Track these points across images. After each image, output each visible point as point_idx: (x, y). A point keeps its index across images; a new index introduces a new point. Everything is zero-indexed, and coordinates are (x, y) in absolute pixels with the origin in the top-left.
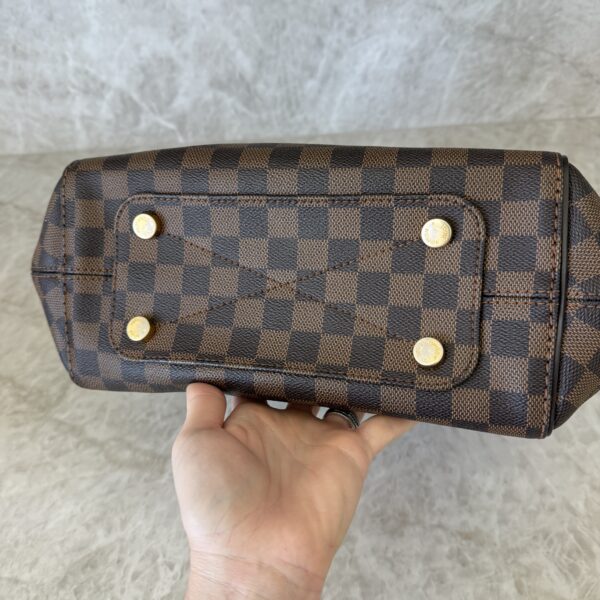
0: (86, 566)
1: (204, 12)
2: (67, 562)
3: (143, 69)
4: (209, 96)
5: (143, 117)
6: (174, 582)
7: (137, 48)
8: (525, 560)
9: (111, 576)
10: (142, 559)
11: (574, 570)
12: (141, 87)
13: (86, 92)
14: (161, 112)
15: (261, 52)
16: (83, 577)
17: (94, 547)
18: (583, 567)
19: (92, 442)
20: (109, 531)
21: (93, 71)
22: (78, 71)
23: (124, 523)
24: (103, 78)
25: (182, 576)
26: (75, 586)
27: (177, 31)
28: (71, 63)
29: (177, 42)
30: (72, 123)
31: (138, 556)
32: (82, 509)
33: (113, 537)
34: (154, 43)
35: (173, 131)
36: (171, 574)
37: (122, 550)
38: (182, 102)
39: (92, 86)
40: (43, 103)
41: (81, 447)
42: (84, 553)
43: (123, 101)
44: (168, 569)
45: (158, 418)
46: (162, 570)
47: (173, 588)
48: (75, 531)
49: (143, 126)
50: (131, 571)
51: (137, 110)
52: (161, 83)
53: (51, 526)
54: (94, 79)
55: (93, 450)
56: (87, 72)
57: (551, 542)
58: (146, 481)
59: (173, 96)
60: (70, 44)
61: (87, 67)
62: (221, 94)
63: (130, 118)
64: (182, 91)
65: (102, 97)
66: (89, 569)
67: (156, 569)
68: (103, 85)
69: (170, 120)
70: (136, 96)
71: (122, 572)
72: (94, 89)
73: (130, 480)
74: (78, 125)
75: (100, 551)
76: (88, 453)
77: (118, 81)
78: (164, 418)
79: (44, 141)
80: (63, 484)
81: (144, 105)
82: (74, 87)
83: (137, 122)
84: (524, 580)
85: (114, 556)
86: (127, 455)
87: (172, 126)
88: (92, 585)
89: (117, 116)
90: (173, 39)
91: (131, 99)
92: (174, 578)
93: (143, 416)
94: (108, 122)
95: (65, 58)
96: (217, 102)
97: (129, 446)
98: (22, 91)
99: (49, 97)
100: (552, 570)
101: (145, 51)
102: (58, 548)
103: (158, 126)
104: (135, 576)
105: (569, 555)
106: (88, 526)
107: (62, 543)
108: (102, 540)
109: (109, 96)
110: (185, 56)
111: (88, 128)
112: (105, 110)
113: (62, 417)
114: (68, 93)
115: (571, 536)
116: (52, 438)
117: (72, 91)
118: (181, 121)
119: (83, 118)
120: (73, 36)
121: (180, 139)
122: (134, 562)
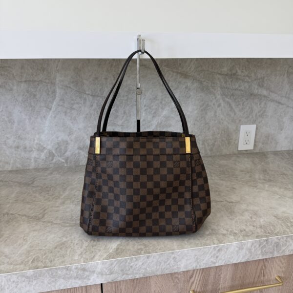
0: (62, 244)
1: (79, 129)
2: (56, 244)
3: (58, 144)
4: (77, 152)
5: (55, 158)
7: (57, 138)
9: (70, 245)
12: (57, 149)
13: (38, 150)
14: (61, 156)
16: (61, 246)
17: (63, 241)
19: (56, 224)
21: (42, 144)
22: (37, 144)
23: (70, 236)
24: (45, 146)
26: (60, 248)
27: (70, 133)
28: (36, 141)
29: (70, 136)
30: (31, 160)
32: (57, 235)
33: (68, 239)
34: (63, 136)
35: (64, 162)
37: (72, 241)
38: (68, 154)
39: (41, 148)
40: (23, 154)
41: (53, 225)
43: (50, 153)
46: (84, 242)
49: (54, 161)
50: (76, 243)
51: (53, 156)
52: (63, 148)
54: (42, 146)
56: (40, 144)
59: (65, 152)
60: (37, 136)
61: (41, 143)
62: (81, 151)
63: (51, 158)
64: (69, 150)
65: (43, 152)
68: (44, 148)
69: (63, 159)
70: (54, 152)
71: (73, 244)
72: (41, 149)
73: (70, 229)
74: (33, 160)
76: (55, 226)
77: (49, 147)
79: (19, 166)
80: (49, 232)
81: (56, 155)
82: (34, 148)
83: (52, 160)
85: (70, 242)
86: (68, 225)
87: (63, 161)
89: (46, 157)
90: (68, 136)
91: (52, 152)
93: (70, 217)
94: (43, 160)
95: (34, 140)
96: (79, 153)
97: (68, 223)
98: (17, 149)
99: (25, 152)
101: (60, 139)
103: (59, 161)
104: (77, 244)
106: (60, 238)
108: (65, 239)
109: (45, 151)
110: (72, 140)
111: (36, 161)
112: (43, 156)
113: (45, 220)
114: (32, 150)
117: (34, 149)
118: (67, 160)
119: (35, 158)
120: (39, 134)
121: (65, 165)
122: (76, 242)
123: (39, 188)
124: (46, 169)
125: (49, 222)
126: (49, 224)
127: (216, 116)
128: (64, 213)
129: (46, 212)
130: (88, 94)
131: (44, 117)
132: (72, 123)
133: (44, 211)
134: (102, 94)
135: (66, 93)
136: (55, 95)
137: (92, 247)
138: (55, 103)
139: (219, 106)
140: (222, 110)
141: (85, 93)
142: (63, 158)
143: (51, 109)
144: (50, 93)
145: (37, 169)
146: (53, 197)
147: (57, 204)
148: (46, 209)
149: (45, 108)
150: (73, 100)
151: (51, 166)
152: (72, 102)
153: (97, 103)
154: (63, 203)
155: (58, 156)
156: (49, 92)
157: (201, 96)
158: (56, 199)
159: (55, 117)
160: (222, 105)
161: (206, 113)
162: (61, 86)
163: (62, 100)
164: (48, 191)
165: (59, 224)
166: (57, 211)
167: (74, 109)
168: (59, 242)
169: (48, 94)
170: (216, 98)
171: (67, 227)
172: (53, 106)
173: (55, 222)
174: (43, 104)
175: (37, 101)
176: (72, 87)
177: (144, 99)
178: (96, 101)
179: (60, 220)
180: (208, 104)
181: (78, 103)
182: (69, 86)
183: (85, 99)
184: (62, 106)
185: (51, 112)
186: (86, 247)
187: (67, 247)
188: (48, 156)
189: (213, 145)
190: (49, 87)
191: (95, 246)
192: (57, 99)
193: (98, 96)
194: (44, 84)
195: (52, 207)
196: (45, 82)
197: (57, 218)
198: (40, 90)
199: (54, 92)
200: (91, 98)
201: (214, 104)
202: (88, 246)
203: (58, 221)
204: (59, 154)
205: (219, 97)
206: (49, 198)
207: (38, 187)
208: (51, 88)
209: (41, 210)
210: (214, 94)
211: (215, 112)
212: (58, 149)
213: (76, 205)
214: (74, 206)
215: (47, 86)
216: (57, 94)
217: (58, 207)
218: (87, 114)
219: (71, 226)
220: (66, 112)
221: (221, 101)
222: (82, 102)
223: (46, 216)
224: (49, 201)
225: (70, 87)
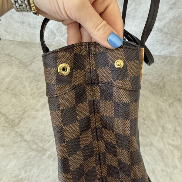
123: (33, 74)
125: (20, 135)
126: (19, 139)
128: (39, 123)
129: (25, 115)
133: (24, 113)
142: (64, 38)
146: (40, 91)
147: (38, 106)
148: (26, 111)
155: (59, 36)
165: (28, 142)
166: (34, 118)
168: (16, 177)
171: (33, 150)
173: (25, 137)
179: (32, 135)
188: (50, 35)
197: (30, 130)
204: (60, 34)
206: (35, 93)
207: (32, 71)
209: (21, 111)
212: (59, 30)
217: (37, 110)
219: (37, 151)
223: (21, 124)
224: (33, 98)
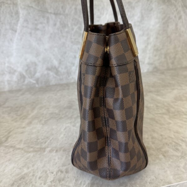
0: (21, 179)
2: (14, 179)
3: (27, 66)
4: (46, 72)
5: (26, 79)
6: (54, 177)
7: (26, 60)
8: (163, 150)
9: (31, 179)
10: (42, 173)
11: (177, 149)
12: (26, 71)
13: (10, 73)
14: (32, 77)
15: (60, 60)
16: (20, 182)
17: (23, 173)
18: (179, 148)
19: (19, 149)
20: (28, 168)
21: (12, 67)
22: (8, 67)
23: (33, 166)
24: (15, 68)
25: (57, 175)
26: (17, 185)
27: (38, 55)
28: (7, 65)
29: (37, 58)
30: (4, 82)
31: (40, 173)
32: (17, 165)
33: (30, 170)
34: (30, 58)
35: (35, 84)
36: (53, 175)
37: (34, 172)
38: (38, 75)
41: (15, 150)
42: (20, 175)
43: (21, 75)
44: (51, 174)
45: (41, 140)
46: (49, 175)
47: (54, 178)
48: (15, 171)
49: (26, 82)
50: (38, 177)
51: (24, 77)
52: (32, 69)
53: (6, 171)
54: (13, 69)
55: (19, 150)
56: (11, 67)
57: (168, 145)
58: (39, 154)
59: (35, 73)
60: (7, 59)
61: (11, 65)
62: (49, 72)
63: (22, 80)
64: (38, 71)
66: (22, 179)
67: (47, 175)
68: (15, 71)
69: (34, 80)
70: (24, 74)
71: (35, 178)
72: (12, 72)
73: (33, 155)
74: (6, 83)
75: (26, 174)
76: (17, 151)
77: (20, 69)
78: (42, 140)
80: (9, 160)
81: (27, 76)
82: (6, 71)
83: (24, 81)
84: (165, 154)
85: (31, 174)
86: (32, 149)
87: (34, 82)
88: (24, 183)
89: (18, 80)
92: (54, 175)
93: (35, 140)
94: (15, 82)
95: (5, 63)
96: (48, 74)
97: (32, 147)
100: (172, 150)
101: (28, 61)
102: (9, 176)
103: (30, 82)
104: (40, 178)
105: (174, 146)
106: (20, 169)
107: (11, 175)
108: (26, 171)
109: (16, 74)
110: (39, 62)
111: (9, 84)
112: (15, 78)
113: (7, 145)
114: (4, 73)
115: (173, 143)
116: (4, 150)
117: (6, 73)
118: (37, 80)
119: (8, 81)
120: (8, 57)
121: (37, 86)
122: (39, 174)
123: (9, 109)
124: (19, 90)
125: (11, 147)
126: (11, 150)
127: (177, 29)
128: (29, 134)
129: (11, 134)
130: (51, 13)
131: (11, 40)
132: (38, 44)
133: (9, 133)
134: (64, 12)
135: (29, 13)
136: (18, 17)
137: (60, 181)
138: (19, 25)
139: (180, 18)
140: (182, 22)
141: (48, 12)
143: (16, 31)
144: (14, 14)
145: (11, 91)
147: (24, 125)
148: (11, 131)
149: (10, 31)
150: (36, 20)
151: (24, 87)
152: (36, 22)
153: (60, 22)
154: (30, 123)
156: (12, 13)
157: (162, 9)
158: (24, 119)
159: (21, 39)
160: (183, 17)
161: (168, 26)
162: (23, 7)
163: (26, 21)
164: (17, 111)
165: (22, 149)
166: (22, 133)
167: (38, 29)
168: (18, 175)
169: (12, 16)
170: (177, 10)
171: (30, 152)
172: (18, 28)
173: (18, 146)
174: (8, 27)
175: (2, 24)
176: (34, 6)
177: (106, 14)
178: (59, 20)
179: (25, 143)
180: (169, 17)
181: (41, 23)
182: (30, 5)
183: (48, 18)
184: (26, 27)
185: (17, 34)
186: (51, 182)
187: (27, 184)
188: (19, 78)
189: (175, 58)
190: (12, 8)
191: (63, 180)
192: (21, 20)
193: (60, 14)
194: (6, 5)
195: (18, 128)
196: (7, 3)
197: (21, 141)
198: (3, 12)
199: (17, 13)
200: (53, 16)
201: (175, 17)
202: (53, 180)
203: (22, 146)
204: (30, 76)
205: (180, 9)
206: (16, 118)
207: (8, 107)
208: (13, 9)
209: (6, 132)
210: (175, 6)
211: (177, 25)
212: (28, 71)
213: (43, 125)
214: (41, 126)
215: (10, 7)
216: (21, 15)
217: (24, 128)
218: (51, 34)
219: (36, 151)
220: (31, 33)
221: (182, 13)
222: (45, 21)
223: (9, 139)
224: (16, 121)
225: (32, 7)
